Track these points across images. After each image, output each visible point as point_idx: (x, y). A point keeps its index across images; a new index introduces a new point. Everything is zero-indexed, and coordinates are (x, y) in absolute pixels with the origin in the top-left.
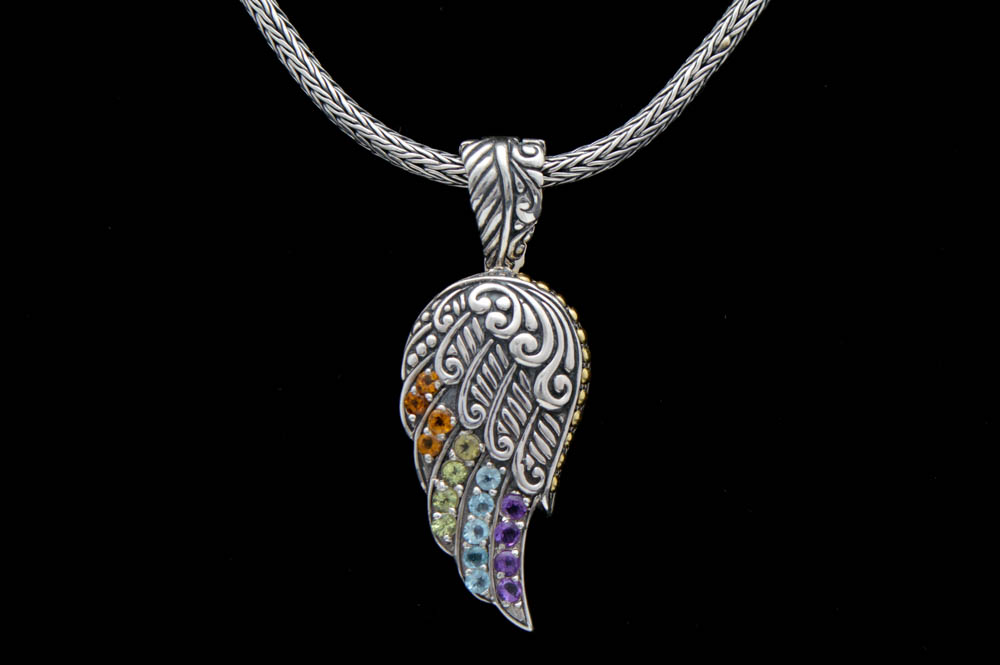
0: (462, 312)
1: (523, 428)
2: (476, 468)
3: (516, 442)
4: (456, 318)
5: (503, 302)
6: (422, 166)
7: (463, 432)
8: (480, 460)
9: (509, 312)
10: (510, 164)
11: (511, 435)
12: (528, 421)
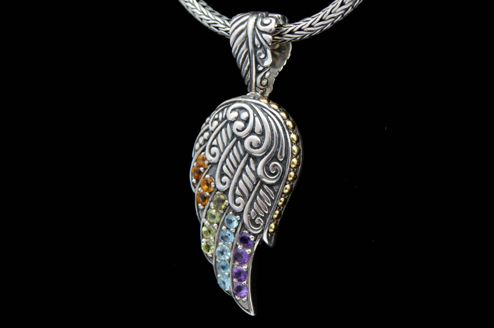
0: (223, 119)
1: (250, 193)
2: (225, 215)
3: (246, 200)
4: (220, 123)
5: (244, 115)
6: (217, 28)
7: (218, 193)
8: (227, 210)
9: (246, 122)
10: (254, 29)
11: (243, 196)
12: (253, 189)
